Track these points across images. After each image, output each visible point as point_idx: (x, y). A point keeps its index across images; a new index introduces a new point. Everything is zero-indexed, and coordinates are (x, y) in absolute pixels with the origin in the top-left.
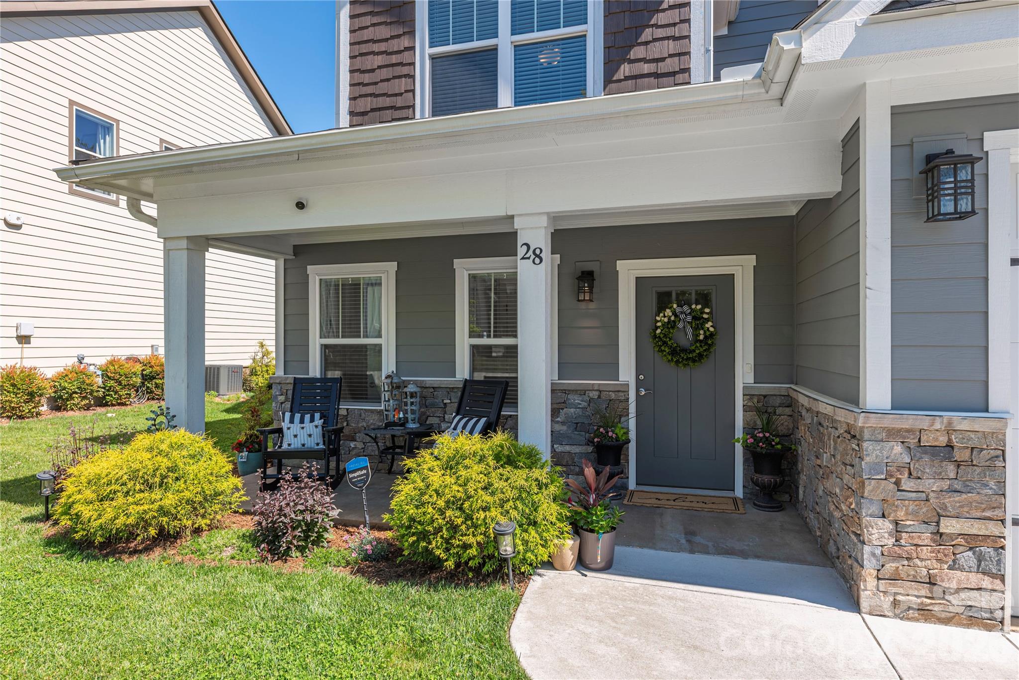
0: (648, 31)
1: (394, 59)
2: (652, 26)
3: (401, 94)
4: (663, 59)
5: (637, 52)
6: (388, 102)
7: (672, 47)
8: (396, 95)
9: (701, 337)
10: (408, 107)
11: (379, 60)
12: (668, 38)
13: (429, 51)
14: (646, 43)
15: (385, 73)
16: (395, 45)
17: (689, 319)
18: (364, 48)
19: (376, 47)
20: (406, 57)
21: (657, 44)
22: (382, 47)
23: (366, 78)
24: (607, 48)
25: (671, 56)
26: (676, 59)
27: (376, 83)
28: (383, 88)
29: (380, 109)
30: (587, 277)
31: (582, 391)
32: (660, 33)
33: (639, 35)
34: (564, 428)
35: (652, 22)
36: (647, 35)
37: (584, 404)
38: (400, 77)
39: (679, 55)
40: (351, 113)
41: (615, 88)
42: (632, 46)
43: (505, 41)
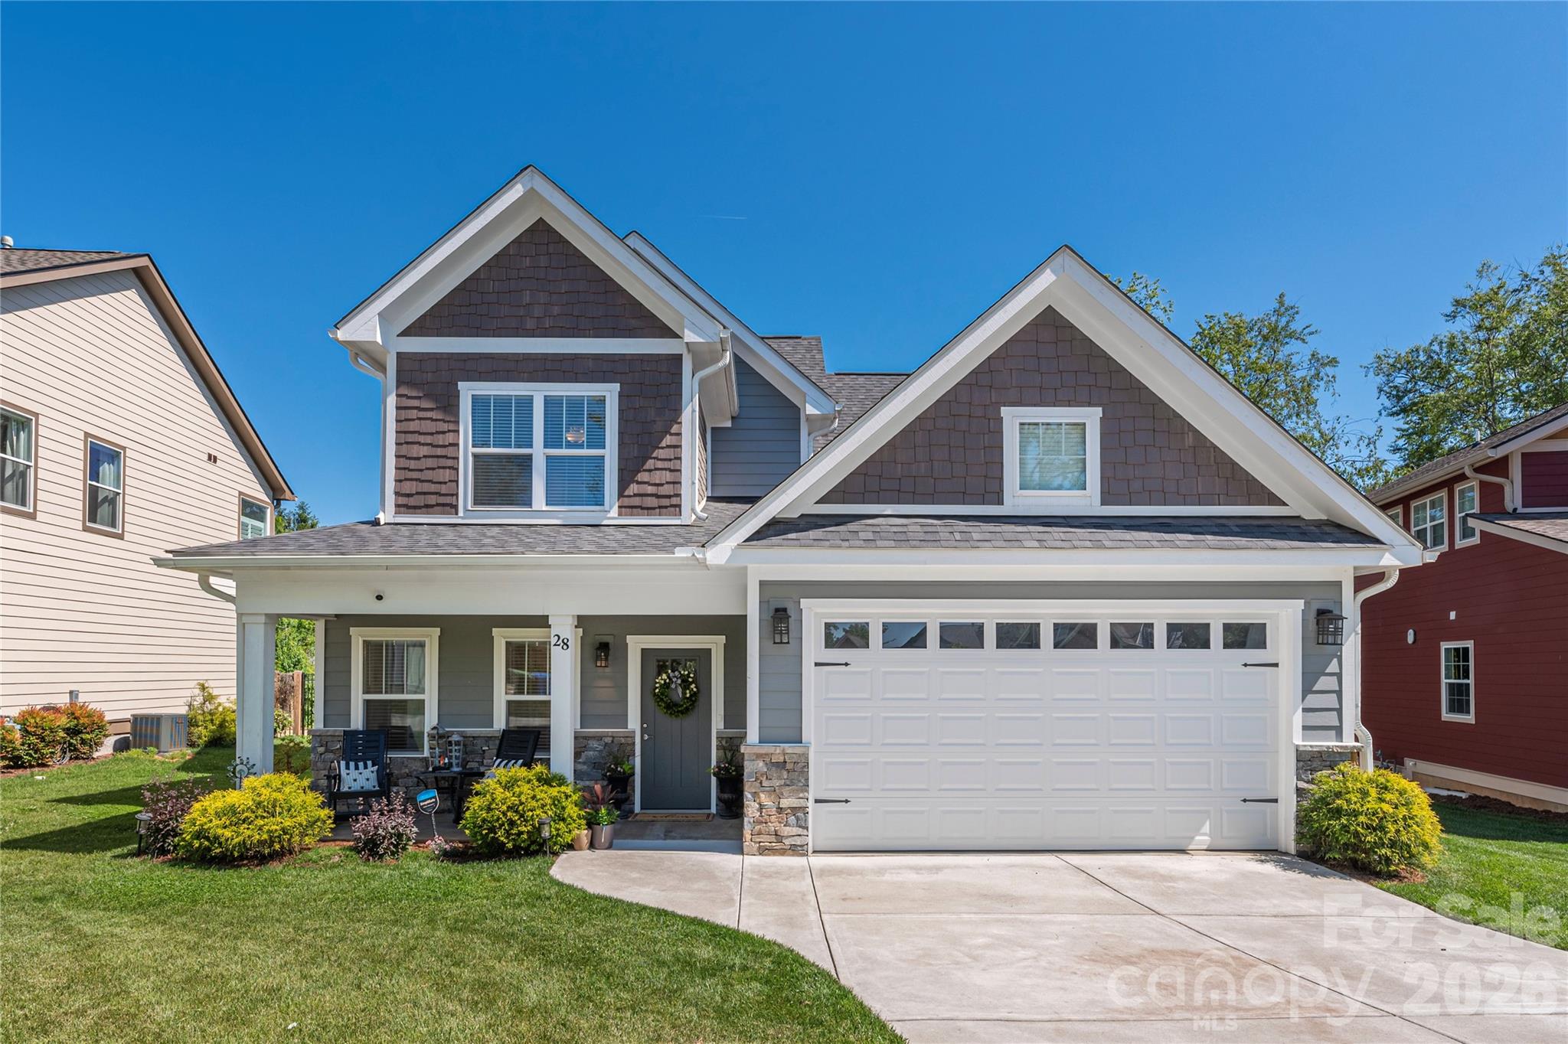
0: (651, 461)
1: (439, 452)
2: (654, 458)
3: (445, 483)
4: (662, 485)
5: (642, 476)
6: (433, 488)
7: (668, 476)
8: (441, 483)
9: (688, 695)
10: (452, 495)
11: (425, 451)
12: (665, 469)
13: (471, 450)
14: (650, 471)
15: (430, 463)
16: (440, 440)
17: (679, 681)
18: (411, 438)
19: (422, 439)
20: (450, 451)
21: (657, 472)
22: (428, 439)
23: (413, 464)
24: (621, 470)
25: (667, 483)
26: (672, 485)
27: (421, 470)
28: (428, 475)
29: (425, 493)
30: (604, 647)
31: (599, 738)
32: (660, 465)
33: (644, 464)
34: (585, 767)
35: (654, 455)
36: (650, 464)
37: (601, 748)
38: (444, 468)
39: (674, 483)
40: (397, 494)
41: (626, 502)
42: (639, 471)
43: (539, 452)
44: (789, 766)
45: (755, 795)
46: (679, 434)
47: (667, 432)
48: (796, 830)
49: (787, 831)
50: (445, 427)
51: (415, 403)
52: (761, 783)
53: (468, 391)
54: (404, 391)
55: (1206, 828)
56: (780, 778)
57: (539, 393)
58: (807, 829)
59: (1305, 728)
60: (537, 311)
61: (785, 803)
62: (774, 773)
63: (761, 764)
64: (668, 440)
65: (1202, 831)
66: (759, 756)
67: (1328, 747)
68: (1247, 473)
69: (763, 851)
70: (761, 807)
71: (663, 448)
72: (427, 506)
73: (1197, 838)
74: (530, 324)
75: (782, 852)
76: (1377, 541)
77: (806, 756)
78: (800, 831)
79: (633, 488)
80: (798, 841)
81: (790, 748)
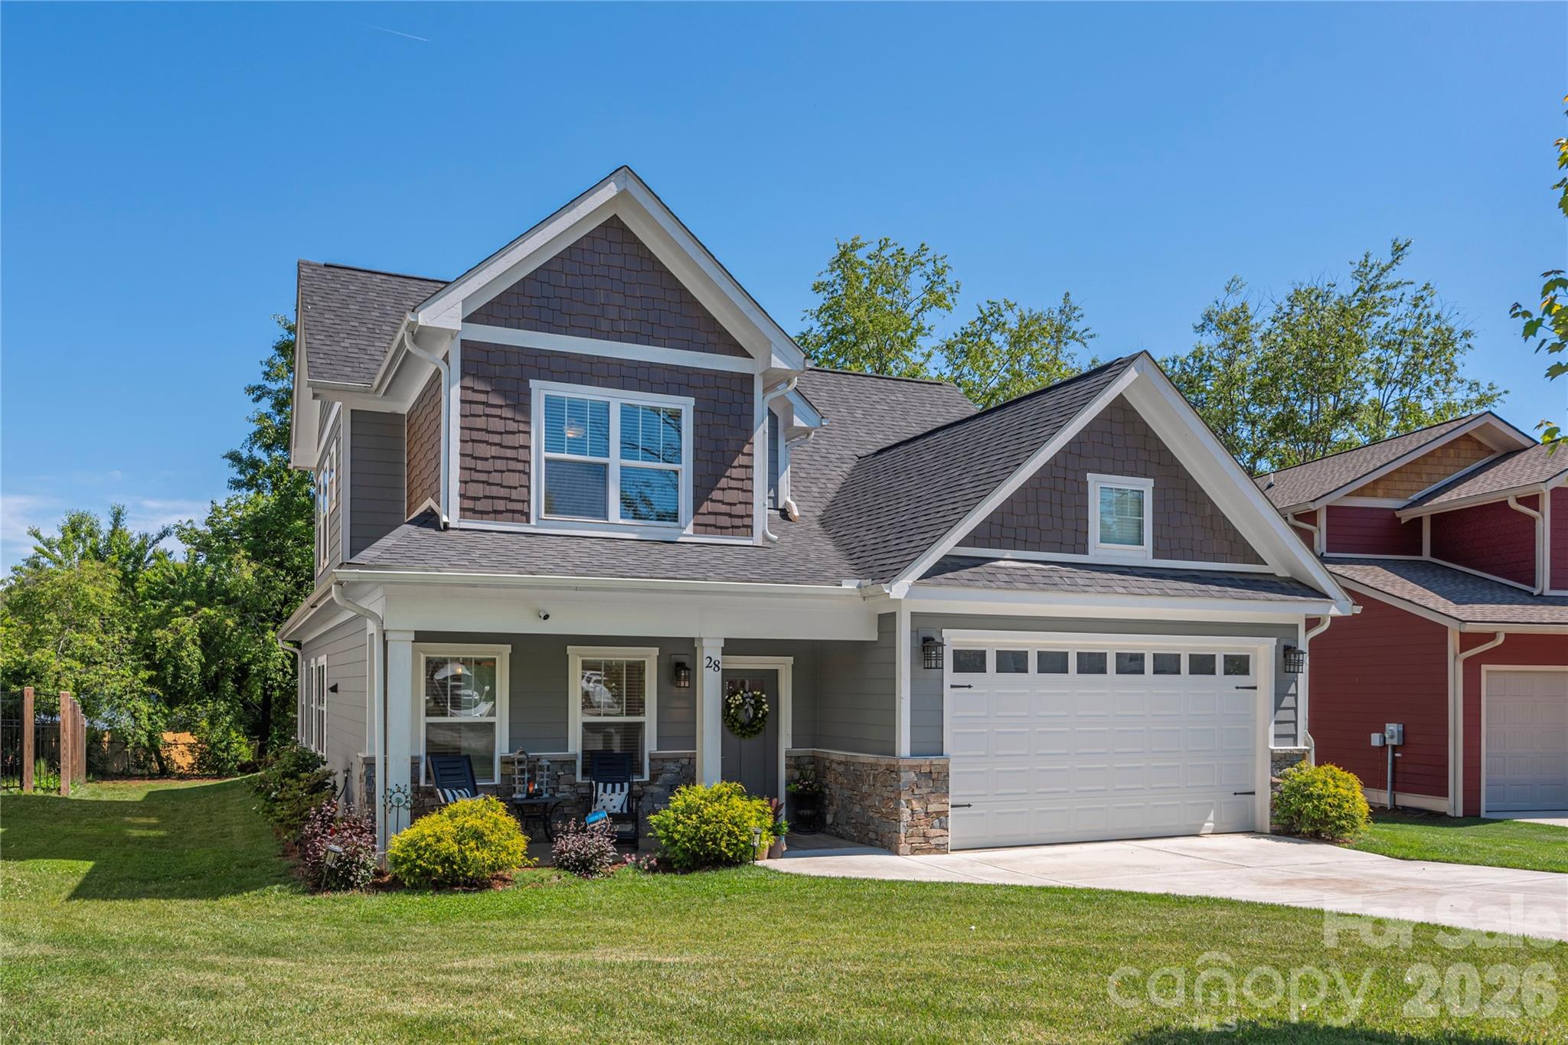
0: (724, 480)
1: (509, 453)
2: (727, 477)
3: (516, 488)
4: (735, 504)
5: (716, 495)
6: (503, 492)
7: (741, 496)
8: (510, 487)
9: (760, 716)
10: (523, 501)
11: (494, 451)
12: (738, 489)
13: (545, 455)
14: (723, 489)
15: (500, 465)
16: (508, 440)
17: (753, 702)
18: (476, 435)
19: (489, 437)
20: (521, 454)
21: (730, 491)
22: (496, 439)
23: (480, 465)
24: (695, 486)
25: (740, 503)
26: (744, 506)
27: (489, 472)
28: (495, 478)
29: (493, 498)
31: (676, 760)
32: (733, 484)
33: (717, 482)
34: (662, 790)
35: (728, 474)
36: (723, 482)
38: (514, 471)
39: (746, 503)
40: (463, 496)
41: (702, 519)
42: (713, 490)
43: (615, 461)
44: (934, 776)
45: (908, 801)
46: (751, 455)
47: (740, 452)
48: (939, 832)
49: (932, 832)
50: (512, 426)
51: (482, 398)
52: (913, 791)
53: (541, 390)
54: (469, 382)
55: (1211, 817)
56: (927, 786)
57: (616, 399)
58: (947, 830)
59: (1276, 736)
60: (613, 313)
61: (932, 808)
62: (923, 782)
63: (913, 775)
64: (741, 460)
65: (1209, 819)
66: (912, 768)
67: (1291, 750)
68: (1244, 539)
69: (914, 851)
70: (913, 812)
71: (735, 467)
72: (495, 512)
73: (1206, 824)
74: (605, 325)
75: (928, 851)
76: (1327, 597)
77: (946, 767)
78: (943, 832)
79: (707, 506)
80: (941, 841)
81: (936, 760)
